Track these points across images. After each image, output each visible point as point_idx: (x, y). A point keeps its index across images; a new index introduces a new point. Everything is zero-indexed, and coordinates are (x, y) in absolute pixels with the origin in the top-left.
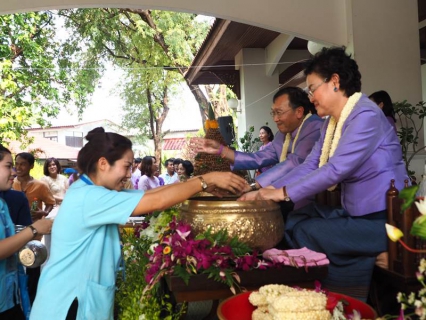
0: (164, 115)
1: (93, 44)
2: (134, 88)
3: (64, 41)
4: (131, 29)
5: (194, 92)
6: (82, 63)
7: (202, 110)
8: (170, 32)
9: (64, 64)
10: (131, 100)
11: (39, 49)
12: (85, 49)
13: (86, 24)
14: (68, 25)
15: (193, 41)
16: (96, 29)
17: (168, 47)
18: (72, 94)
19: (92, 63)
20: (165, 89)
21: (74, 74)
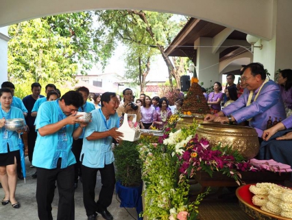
0: (147, 73)
1: (112, 31)
2: (132, 56)
3: (97, 29)
4: (134, 24)
5: (166, 61)
6: (105, 41)
7: (170, 71)
8: (156, 26)
9: (96, 41)
10: (129, 63)
11: (84, 32)
12: (107, 33)
13: (109, 20)
14: (99, 20)
15: (167, 32)
16: (115, 23)
17: (153, 34)
18: (100, 58)
19: (111, 41)
20: (149, 58)
21: (101, 47)
